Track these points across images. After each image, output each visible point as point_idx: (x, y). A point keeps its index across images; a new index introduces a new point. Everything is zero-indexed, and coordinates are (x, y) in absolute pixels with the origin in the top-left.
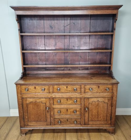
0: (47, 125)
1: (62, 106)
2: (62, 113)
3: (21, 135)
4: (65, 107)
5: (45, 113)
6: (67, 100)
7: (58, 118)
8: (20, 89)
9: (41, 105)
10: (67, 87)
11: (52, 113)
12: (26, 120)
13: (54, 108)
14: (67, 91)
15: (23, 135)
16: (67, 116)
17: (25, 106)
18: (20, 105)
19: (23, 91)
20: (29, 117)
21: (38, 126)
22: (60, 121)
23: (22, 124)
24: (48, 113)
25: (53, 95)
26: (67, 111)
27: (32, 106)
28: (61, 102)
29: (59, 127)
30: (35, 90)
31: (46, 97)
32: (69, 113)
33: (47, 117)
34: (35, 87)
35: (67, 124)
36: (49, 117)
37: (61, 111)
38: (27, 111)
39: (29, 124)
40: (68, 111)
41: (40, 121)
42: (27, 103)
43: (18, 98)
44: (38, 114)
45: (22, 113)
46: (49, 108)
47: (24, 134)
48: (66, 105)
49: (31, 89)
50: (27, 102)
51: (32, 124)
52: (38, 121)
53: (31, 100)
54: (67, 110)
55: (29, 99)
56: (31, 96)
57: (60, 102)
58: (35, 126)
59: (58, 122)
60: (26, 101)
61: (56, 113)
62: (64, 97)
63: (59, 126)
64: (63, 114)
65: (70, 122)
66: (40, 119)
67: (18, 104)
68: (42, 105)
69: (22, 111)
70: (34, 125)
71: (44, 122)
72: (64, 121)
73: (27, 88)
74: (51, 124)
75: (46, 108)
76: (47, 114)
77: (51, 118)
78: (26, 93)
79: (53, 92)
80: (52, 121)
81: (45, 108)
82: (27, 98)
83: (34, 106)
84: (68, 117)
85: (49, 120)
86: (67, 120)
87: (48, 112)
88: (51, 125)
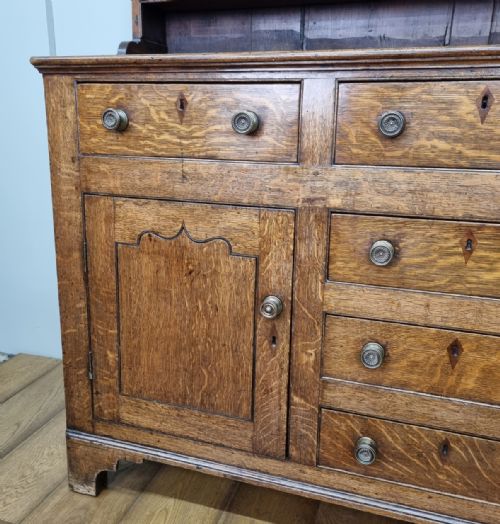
0: (258, 451)
1: (411, 305)
2: (396, 372)
3: (71, 486)
4: (437, 321)
5: (246, 348)
6: (469, 245)
7: (352, 405)
8: (70, 112)
9: (224, 269)
10: (485, 102)
11: (307, 358)
12: (106, 381)
13: (326, 314)
14: (479, 142)
15: (82, 489)
16: (451, 413)
17: (101, 262)
18: (70, 250)
19: (94, 134)
20: (125, 357)
21: (189, 446)
22: (368, 440)
23: (76, 404)
24: (274, 353)
25: (333, 185)
26: (453, 362)
27: (152, 267)
28: (404, 260)
29: (354, 492)
30: (183, 129)
31: (266, 199)
32: (469, 384)
33: (259, 382)
34: (183, 103)
35: (436, 485)
36: (278, 383)
37: (393, 352)
38: (113, 308)
39: (126, 417)
40: (468, 355)
41: (207, 408)
42: (118, 239)
43: (56, 192)
44: (194, 344)
45: (84, 315)
46: (287, 306)
47: (86, 481)
48: (447, 299)
49: (148, 120)
50: (121, 233)
51: (145, 422)
52: (192, 406)
53: (147, 217)
54: (455, 348)
55: (129, 208)
56: (147, 181)
57: (396, 255)
58: (164, 439)
59: (354, 450)
60: (111, 219)
61: (340, 363)
62: (439, 212)
63: (354, 484)
64: (404, 385)
65: (468, 469)
66: (208, 394)
67: (56, 238)
68: (227, 266)
69: (82, 304)
70: (156, 425)
71: (231, 422)
72: (409, 447)
73: (119, 106)
74: (293, 453)
75: (259, 300)
76: (262, 354)
77: (296, 399)
78: (113, 154)
79: (334, 148)
80: (305, 429)
81: (250, 299)
82: (120, 201)
83: (163, 273)
84: (459, 418)
85: (273, 411)
86: (445, 447)
87: (274, 340)
88: (287, 457)
